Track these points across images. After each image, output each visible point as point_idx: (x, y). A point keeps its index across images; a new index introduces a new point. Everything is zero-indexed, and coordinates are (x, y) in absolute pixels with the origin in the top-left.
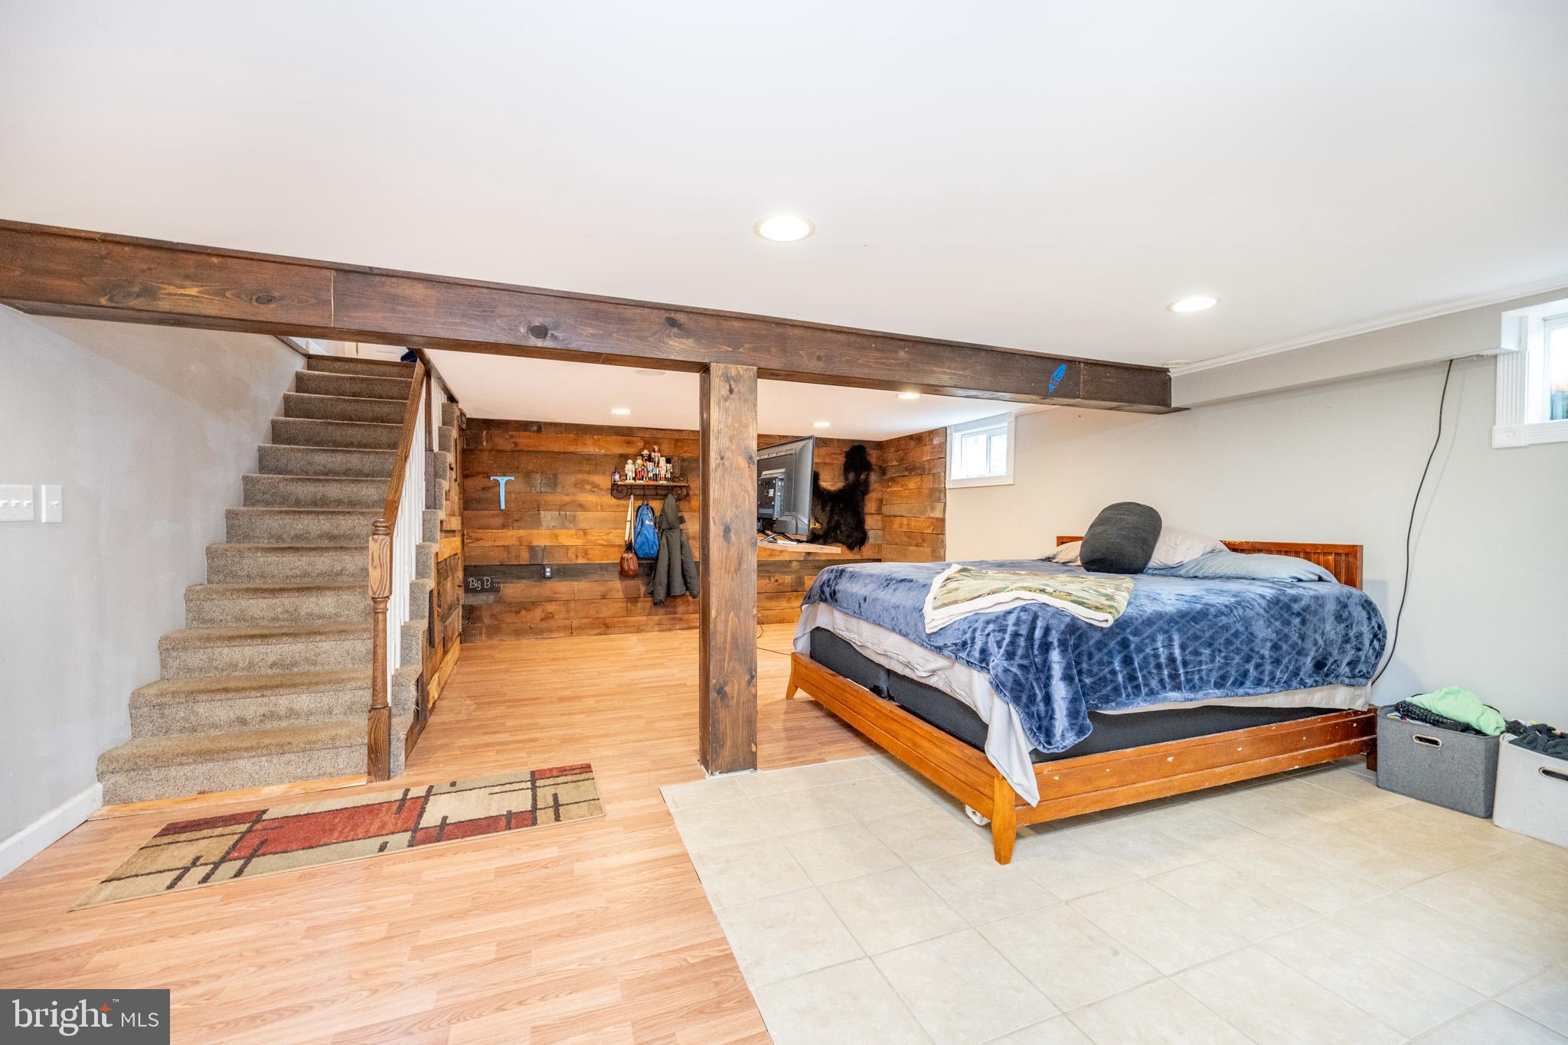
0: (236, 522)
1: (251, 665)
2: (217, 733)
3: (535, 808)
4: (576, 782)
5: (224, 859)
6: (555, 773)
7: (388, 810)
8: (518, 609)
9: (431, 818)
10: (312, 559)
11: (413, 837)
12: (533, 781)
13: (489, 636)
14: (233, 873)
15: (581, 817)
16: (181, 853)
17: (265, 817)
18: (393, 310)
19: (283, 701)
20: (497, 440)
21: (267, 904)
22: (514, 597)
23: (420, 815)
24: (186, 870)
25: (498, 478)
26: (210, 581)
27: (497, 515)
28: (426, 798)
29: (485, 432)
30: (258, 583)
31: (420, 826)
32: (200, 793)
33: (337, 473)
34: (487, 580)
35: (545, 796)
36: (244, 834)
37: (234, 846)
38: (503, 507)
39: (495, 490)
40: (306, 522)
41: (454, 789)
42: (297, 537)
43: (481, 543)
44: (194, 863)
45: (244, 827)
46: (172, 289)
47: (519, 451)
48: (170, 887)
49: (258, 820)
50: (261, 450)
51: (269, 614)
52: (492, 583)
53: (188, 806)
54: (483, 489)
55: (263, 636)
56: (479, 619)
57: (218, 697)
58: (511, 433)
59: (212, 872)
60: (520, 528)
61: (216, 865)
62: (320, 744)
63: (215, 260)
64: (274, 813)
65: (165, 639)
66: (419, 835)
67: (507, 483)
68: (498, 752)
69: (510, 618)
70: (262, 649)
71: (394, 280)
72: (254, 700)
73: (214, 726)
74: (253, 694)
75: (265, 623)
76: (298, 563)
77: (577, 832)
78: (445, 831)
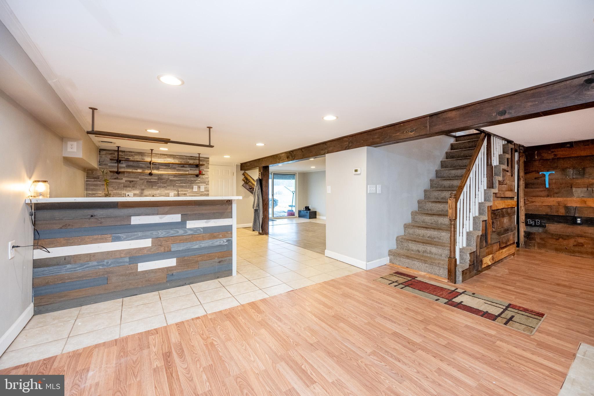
0: (426, 193)
1: (423, 236)
2: (413, 253)
3: (499, 315)
4: (529, 317)
5: (401, 284)
6: (521, 309)
7: (447, 291)
8: (557, 238)
9: (457, 300)
10: (444, 205)
11: (447, 302)
12: (507, 307)
13: (539, 247)
14: (401, 287)
15: (518, 329)
16: (395, 278)
17: (416, 279)
18: (445, 123)
19: (429, 248)
20: (543, 155)
21: (403, 298)
22: (555, 232)
23: (455, 297)
24: (394, 282)
25: (544, 173)
26: (418, 210)
27: (545, 190)
28: (461, 294)
29: (536, 152)
30: (430, 212)
31: (452, 300)
32: (407, 267)
33: (458, 177)
34: (538, 221)
35: (508, 314)
36: (409, 280)
37: (405, 282)
38: (547, 186)
39: (543, 178)
40: (445, 194)
41: (473, 295)
42: (442, 198)
43: (534, 204)
44: (396, 282)
45: (410, 279)
46: (394, 135)
47: (558, 158)
48: (389, 284)
49: (414, 279)
50: (436, 171)
51: (430, 222)
52: (541, 223)
53: (403, 269)
54: (536, 178)
55: (426, 228)
56: (533, 239)
57: (413, 242)
58: (552, 150)
59: (397, 285)
60: (558, 197)
61: (399, 284)
62: (435, 264)
63: (402, 124)
64: (418, 279)
65: (405, 224)
66: (450, 302)
67: (549, 175)
68: (503, 292)
69: (551, 241)
70: (426, 231)
71: (445, 113)
72: (422, 246)
73: (412, 251)
74: (421, 244)
75: (429, 224)
76: (440, 207)
77: (511, 333)
78: (460, 306)
